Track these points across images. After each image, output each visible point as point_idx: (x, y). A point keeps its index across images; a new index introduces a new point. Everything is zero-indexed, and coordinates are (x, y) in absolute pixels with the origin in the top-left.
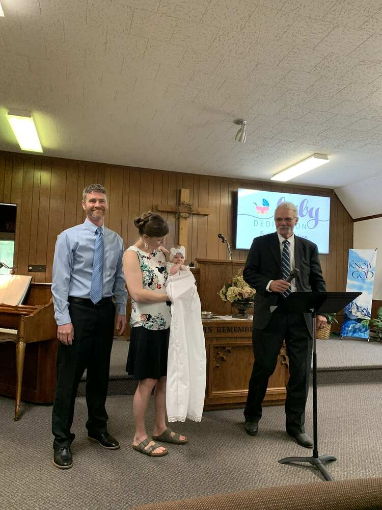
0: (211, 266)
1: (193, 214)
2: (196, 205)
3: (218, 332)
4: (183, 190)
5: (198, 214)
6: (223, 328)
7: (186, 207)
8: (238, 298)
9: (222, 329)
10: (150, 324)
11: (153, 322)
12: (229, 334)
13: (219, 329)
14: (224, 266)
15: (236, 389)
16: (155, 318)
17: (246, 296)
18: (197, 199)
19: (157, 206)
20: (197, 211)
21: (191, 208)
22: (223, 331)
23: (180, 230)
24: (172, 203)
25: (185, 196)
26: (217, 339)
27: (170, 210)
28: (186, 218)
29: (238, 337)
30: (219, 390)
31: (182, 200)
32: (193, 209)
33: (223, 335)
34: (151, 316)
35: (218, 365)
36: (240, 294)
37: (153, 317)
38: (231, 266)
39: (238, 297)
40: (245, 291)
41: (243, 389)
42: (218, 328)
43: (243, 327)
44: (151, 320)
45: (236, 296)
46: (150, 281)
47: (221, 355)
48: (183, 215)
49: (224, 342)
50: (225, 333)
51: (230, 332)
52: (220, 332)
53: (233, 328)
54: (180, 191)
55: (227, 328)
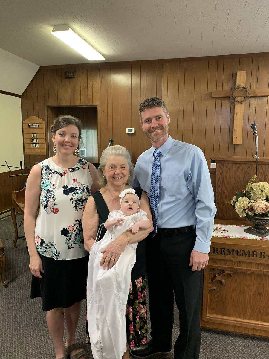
1: (250, 97)
2: (254, 87)
4: (239, 73)
5: (256, 97)
6: (221, 249)
7: (242, 90)
8: (247, 214)
9: (219, 250)
10: (43, 249)
11: (46, 248)
12: (229, 257)
13: (216, 249)
15: (240, 318)
16: (49, 244)
17: (259, 211)
18: (255, 81)
19: (211, 93)
20: (255, 93)
21: (247, 91)
22: (221, 253)
23: (235, 115)
24: (227, 87)
25: (241, 79)
26: (214, 261)
27: (225, 96)
28: (241, 102)
29: (243, 262)
30: (216, 314)
31: (237, 83)
32: (250, 91)
33: (220, 257)
35: (215, 288)
36: (251, 209)
37: (46, 242)
39: (247, 211)
40: (257, 205)
41: (249, 319)
42: (214, 249)
43: (249, 252)
44: (44, 245)
45: (245, 210)
46: (45, 203)
47: (219, 278)
48: (238, 99)
49: (222, 266)
50: (224, 255)
51: (230, 254)
52: (217, 253)
53: (235, 251)
54: (236, 74)
55: (226, 250)
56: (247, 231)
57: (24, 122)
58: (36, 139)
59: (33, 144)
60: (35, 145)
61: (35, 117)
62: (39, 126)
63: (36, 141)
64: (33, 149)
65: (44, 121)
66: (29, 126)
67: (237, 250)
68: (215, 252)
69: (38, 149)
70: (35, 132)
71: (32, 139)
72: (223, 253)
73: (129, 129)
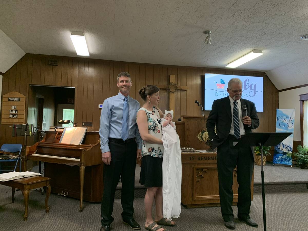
0: (192, 120)
1: (178, 90)
2: (179, 84)
3: (198, 159)
4: (171, 76)
5: (181, 90)
6: (202, 157)
7: (173, 85)
9: (201, 158)
10: (154, 153)
11: (155, 152)
13: (199, 158)
14: (200, 120)
15: (210, 195)
16: (157, 150)
18: (180, 81)
20: (180, 88)
21: (176, 86)
23: (170, 100)
24: (165, 83)
25: (173, 79)
26: (198, 164)
27: (164, 88)
28: (173, 92)
29: (211, 163)
30: (200, 195)
31: (171, 81)
32: (178, 87)
33: (201, 162)
34: (154, 149)
35: (199, 180)
37: (155, 149)
38: (204, 120)
41: (215, 195)
42: (198, 157)
43: (214, 157)
44: (154, 151)
46: (154, 128)
47: (201, 174)
48: (172, 90)
49: (202, 166)
50: (203, 160)
51: (205, 160)
52: (200, 160)
53: (208, 158)
54: (169, 76)
55: (204, 157)
57: (4, 96)
58: (15, 111)
59: (11, 115)
60: (14, 115)
61: (16, 92)
62: (19, 100)
63: (15, 112)
64: (10, 119)
65: (25, 97)
66: (9, 100)
67: (208, 157)
68: (199, 159)
69: (16, 119)
70: (16, 105)
71: (11, 111)
72: (202, 159)
73: (100, 105)
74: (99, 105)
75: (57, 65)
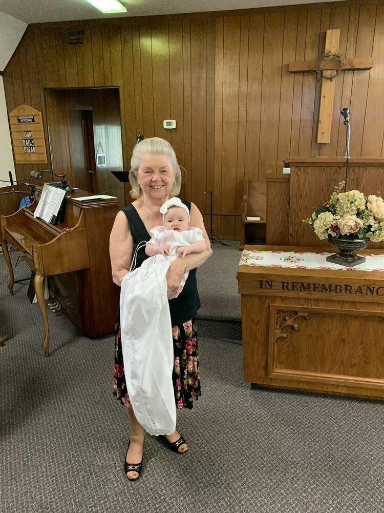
1: (344, 70)
2: (351, 54)
3: (283, 288)
4: (329, 32)
5: (353, 70)
6: (293, 283)
7: (332, 60)
8: (330, 235)
9: (290, 285)
12: (303, 294)
13: (285, 284)
14: (333, 170)
15: (316, 372)
17: (345, 231)
18: (353, 46)
19: (288, 65)
20: (351, 64)
21: (340, 61)
22: (293, 289)
23: (322, 98)
24: (311, 56)
25: (333, 41)
26: (283, 299)
27: (307, 69)
28: (330, 79)
29: (322, 300)
31: (327, 49)
32: (344, 61)
33: (292, 294)
35: (285, 335)
36: (336, 228)
38: (345, 169)
39: (330, 232)
40: (344, 222)
41: (328, 373)
42: (283, 283)
43: (331, 285)
45: (327, 230)
47: (289, 322)
48: (327, 73)
49: (294, 305)
50: (297, 292)
51: (305, 290)
52: (287, 288)
53: (312, 286)
54: (325, 34)
55: (299, 284)
56: (329, 259)
57: (10, 114)
58: (31, 140)
59: (26, 147)
60: (30, 149)
61: (26, 106)
62: (33, 121)
63: (32, 143)
64: (27, 156)
65: (41, 113)
66: (19, 121)
67: (315, 284)
68: (285, 288)
69: (34, 155)
70: (29, 129)
71: (25, 140)
72: (295, 288)
73: (167, 122)
74: (165, 122)
75: (83, 43)
